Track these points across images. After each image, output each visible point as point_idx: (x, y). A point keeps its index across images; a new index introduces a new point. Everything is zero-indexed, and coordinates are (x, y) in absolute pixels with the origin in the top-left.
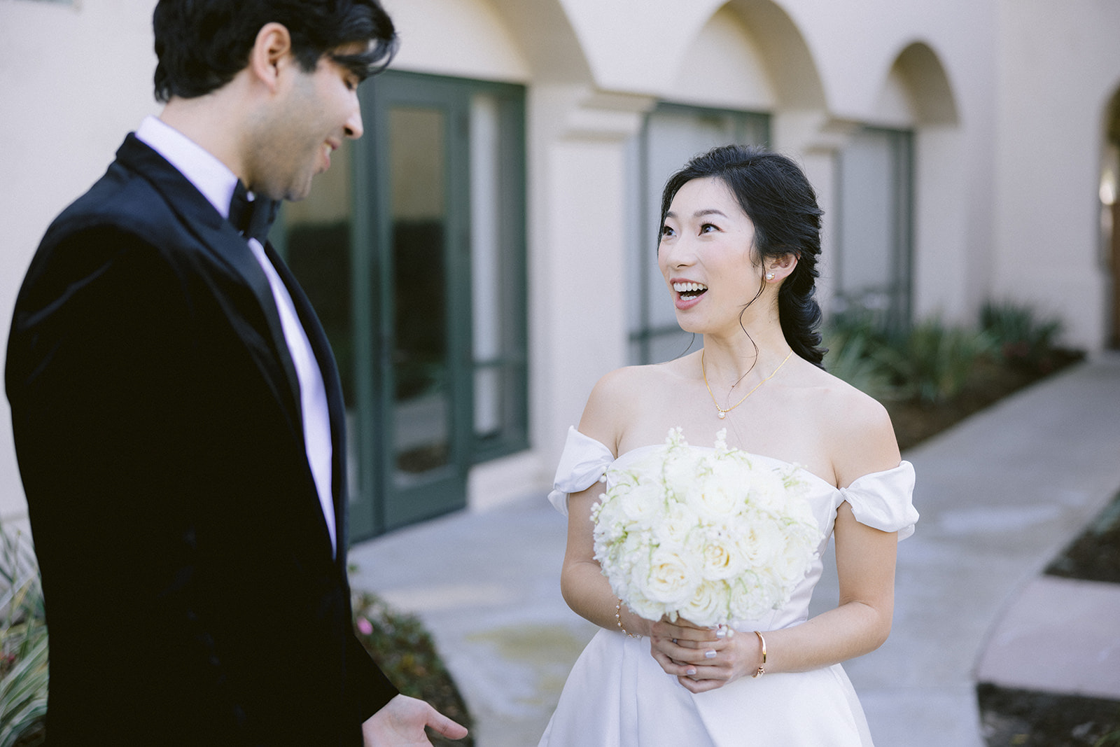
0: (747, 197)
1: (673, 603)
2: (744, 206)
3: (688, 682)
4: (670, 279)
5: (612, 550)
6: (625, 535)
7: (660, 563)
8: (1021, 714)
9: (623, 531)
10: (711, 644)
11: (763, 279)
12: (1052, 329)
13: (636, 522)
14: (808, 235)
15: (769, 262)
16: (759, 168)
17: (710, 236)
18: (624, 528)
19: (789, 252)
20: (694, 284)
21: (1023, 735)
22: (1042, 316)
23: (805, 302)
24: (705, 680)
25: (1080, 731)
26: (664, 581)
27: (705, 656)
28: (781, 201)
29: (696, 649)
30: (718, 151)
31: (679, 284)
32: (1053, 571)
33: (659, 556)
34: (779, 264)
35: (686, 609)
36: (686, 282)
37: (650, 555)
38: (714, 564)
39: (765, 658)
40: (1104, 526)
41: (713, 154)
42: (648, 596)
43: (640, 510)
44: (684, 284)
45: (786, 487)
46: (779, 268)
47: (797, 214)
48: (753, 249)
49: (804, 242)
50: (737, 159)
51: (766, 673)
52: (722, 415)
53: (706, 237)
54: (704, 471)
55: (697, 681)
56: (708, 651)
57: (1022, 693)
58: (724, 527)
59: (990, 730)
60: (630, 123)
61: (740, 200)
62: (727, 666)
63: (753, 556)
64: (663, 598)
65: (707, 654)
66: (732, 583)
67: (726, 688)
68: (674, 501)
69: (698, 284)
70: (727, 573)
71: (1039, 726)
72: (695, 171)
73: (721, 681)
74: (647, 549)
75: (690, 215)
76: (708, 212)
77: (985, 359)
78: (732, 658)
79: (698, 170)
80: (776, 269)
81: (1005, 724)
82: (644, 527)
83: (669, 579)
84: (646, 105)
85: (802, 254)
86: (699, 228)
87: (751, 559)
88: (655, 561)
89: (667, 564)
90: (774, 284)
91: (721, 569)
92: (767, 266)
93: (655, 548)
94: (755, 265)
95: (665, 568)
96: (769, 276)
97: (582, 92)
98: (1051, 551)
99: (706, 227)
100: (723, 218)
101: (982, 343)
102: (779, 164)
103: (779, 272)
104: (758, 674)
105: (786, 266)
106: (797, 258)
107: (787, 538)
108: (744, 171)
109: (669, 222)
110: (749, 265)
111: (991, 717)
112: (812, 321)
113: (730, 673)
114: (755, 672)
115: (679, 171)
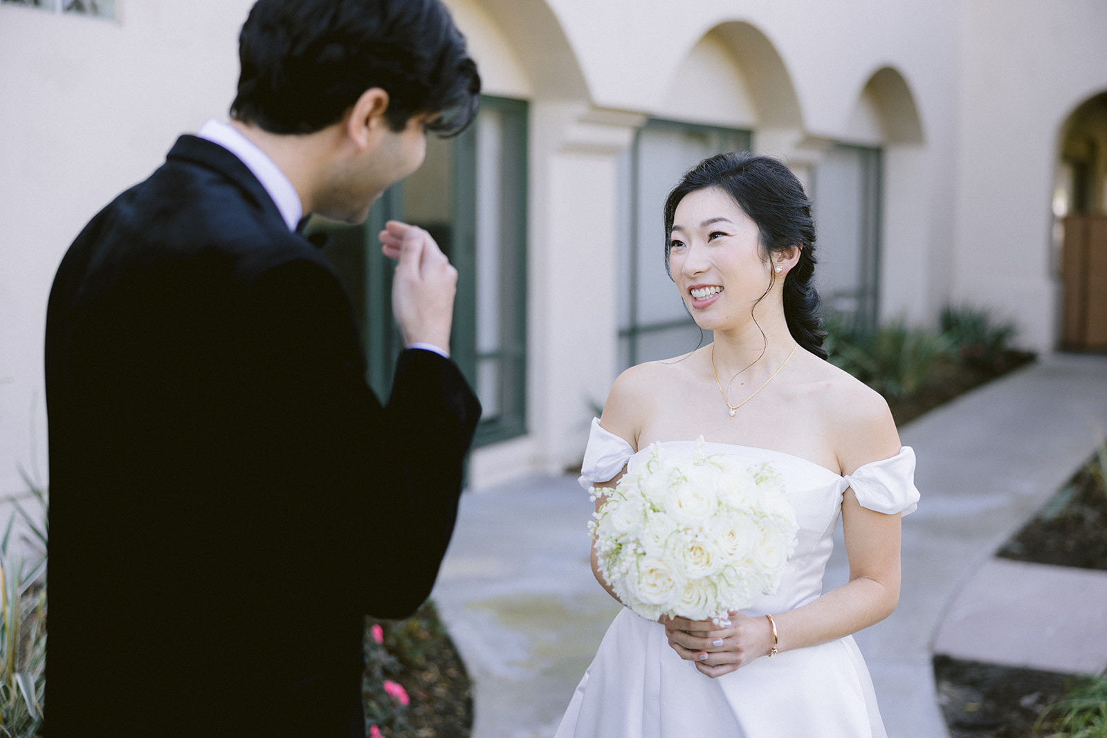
0: (747, 200)
1: (667, 603)
2: (745, 209)
3: (705, 669)
4: (687, 288)
5: (609, 562)
6: (619, 546)
7: (650, 568)
8: (974, 684)
9: (616, 544)
10: (719, 633)
11: (773, 273)
12: (1005, 333)
13: (626, 534)
14: (805, 226)
15: (776, 255)
16: (754, 171)
17: (719, 242)
18: (616, 540)
19: (793, 244)
20: (712, 288)
21: (975, 704)
22: (997, 320)
23: (807, 290)
24: (722, 665)
25: (1027, 701)
26: (655, 585)
27: (713, 645)
28: (776, 199)
29: (706, 637)
30: (709, 162)
31: (697, 291)
32: (1004, 554)
33: (646, 564)
34: (784, 257)
35: (679, 606)
36: (704, 286)
37: (637, 564)
38: (696, 563)
39: (776, 640)
40: (1051, 514)
41: (706, 166)
42: (643, 601)
43: (629, 523)
44: (702, 290)
45: (757, 484)
46: (785, 261)
47: (793, 208)
48: (760, 247)
49: (803, 232)
50: (728, 167)
51: (779, 652)
52: (732, 413)
53: (715, 243)
54: (676, 480)
55: (713, 667)
56: (715, 640)
57: (975, 665)
58: (701, 530)
59: (944, 699)
60: (623, 137)
61: (740, 202)
62: (737, 651)
63: (733, 552)
64: (655, 600)
65: (715, 642)
66: (714, 579)
67: (741, 670)
68: (652, 511)
69: (715, 286)
70: (709, 571)
71: (991, 695)
72: (694, 184)
73: (735, 665)
74: (634, 559)
75: (697, 225)
76: (714, 221)
77: (944, 359)
78: (742, 643)
79: (692, 183)
80: (783, 261)
81: (959, 693)
82: (632, 538)
83: (659, 582)
84: (638, 121)
85: (804, 244)
86: (707, 238)
87: (731, 555)
88: (642, 568)
89: (656, 570)
90: (782, 275)
91: (703, 567)
92: (775, 260)
93: (642, 556)
94: (764, 261)
95: (654, 573)
96: (778, 269)
97: (580, 109)
98: (1002, 535)
99: (714, 235)
100: (728, 224)
101: (941, 344)
102: (768, 165)
103: (786, 264)
104: (772, 655)
105: (791, 258)
106: (800, 249)
107: (762, 530)
108: (740, 177)
109: (675, 236)
110: (758, 260)
111: (946, 686)
112: (813, 306)
113: (742, 656)
114: (770, 652)
115: (676, 187)
